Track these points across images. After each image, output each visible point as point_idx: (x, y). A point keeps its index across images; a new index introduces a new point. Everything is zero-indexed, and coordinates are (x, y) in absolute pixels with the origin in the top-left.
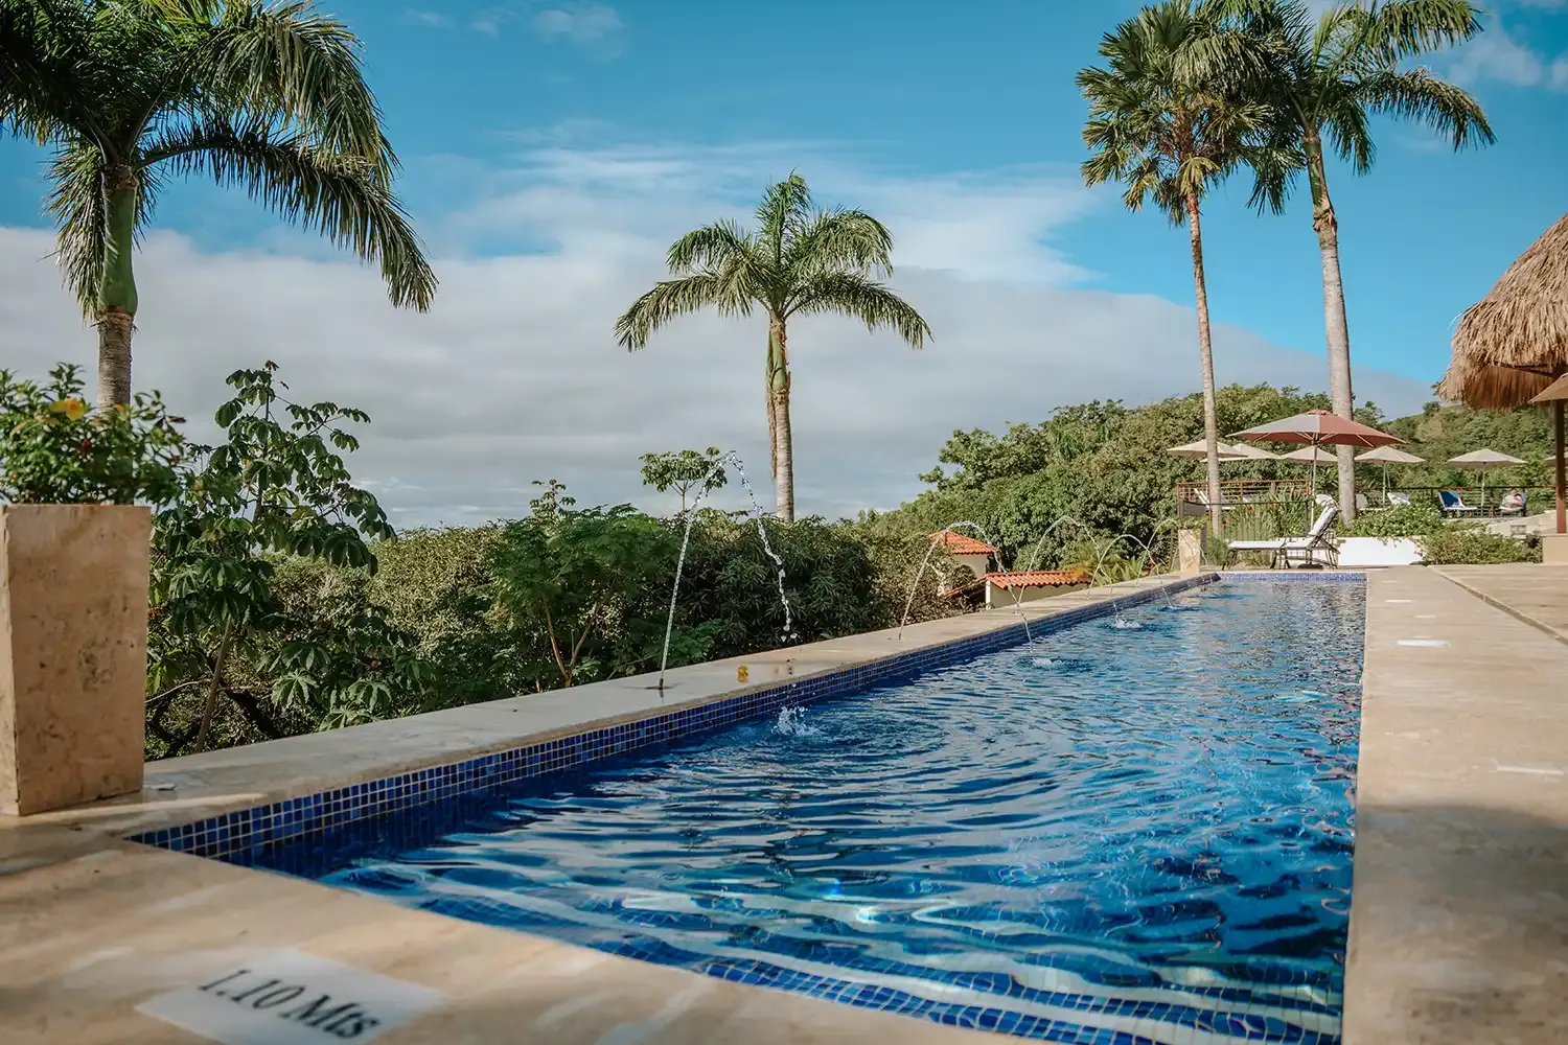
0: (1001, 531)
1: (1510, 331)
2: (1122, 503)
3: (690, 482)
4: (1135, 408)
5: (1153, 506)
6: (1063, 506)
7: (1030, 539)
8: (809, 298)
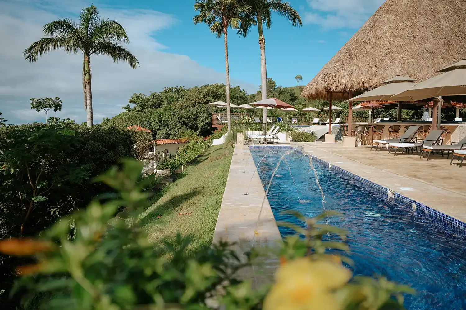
0: (152, 125)
1: (335, 81)
2: (189, 118)
3: (49, 108)
4: (188, 89)
5: (198, 119)
6: (171, 118)
7: (161, 128)
8: (98, 49)
